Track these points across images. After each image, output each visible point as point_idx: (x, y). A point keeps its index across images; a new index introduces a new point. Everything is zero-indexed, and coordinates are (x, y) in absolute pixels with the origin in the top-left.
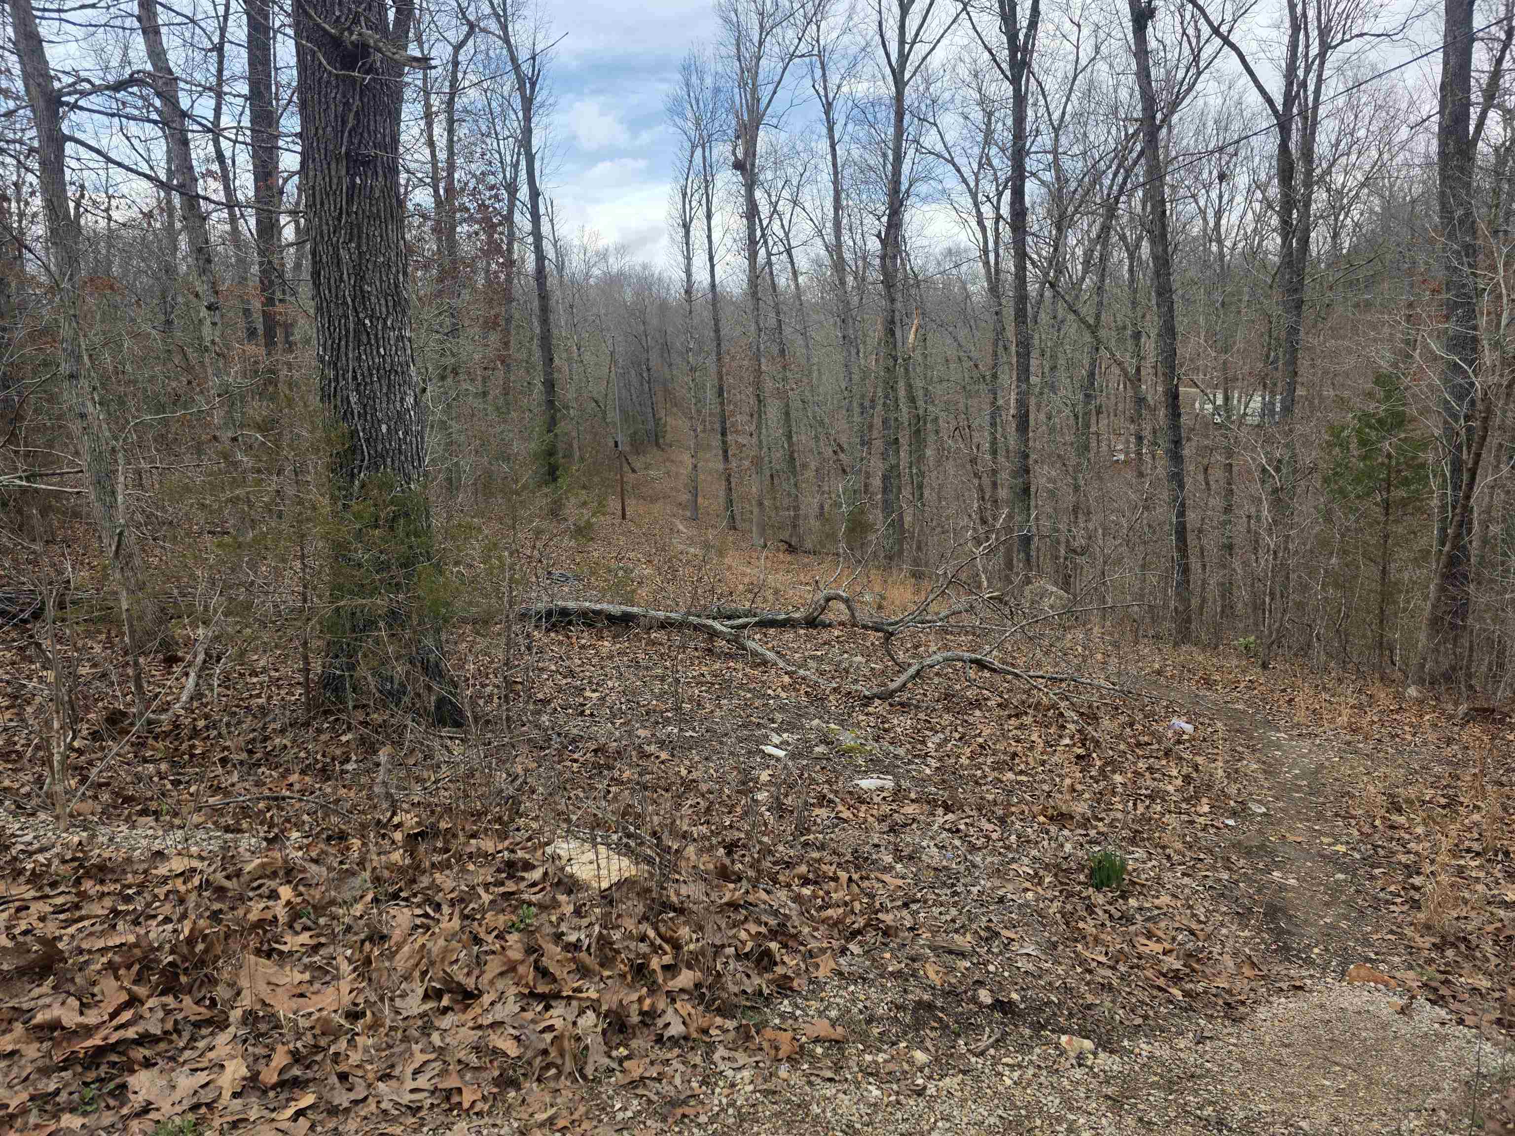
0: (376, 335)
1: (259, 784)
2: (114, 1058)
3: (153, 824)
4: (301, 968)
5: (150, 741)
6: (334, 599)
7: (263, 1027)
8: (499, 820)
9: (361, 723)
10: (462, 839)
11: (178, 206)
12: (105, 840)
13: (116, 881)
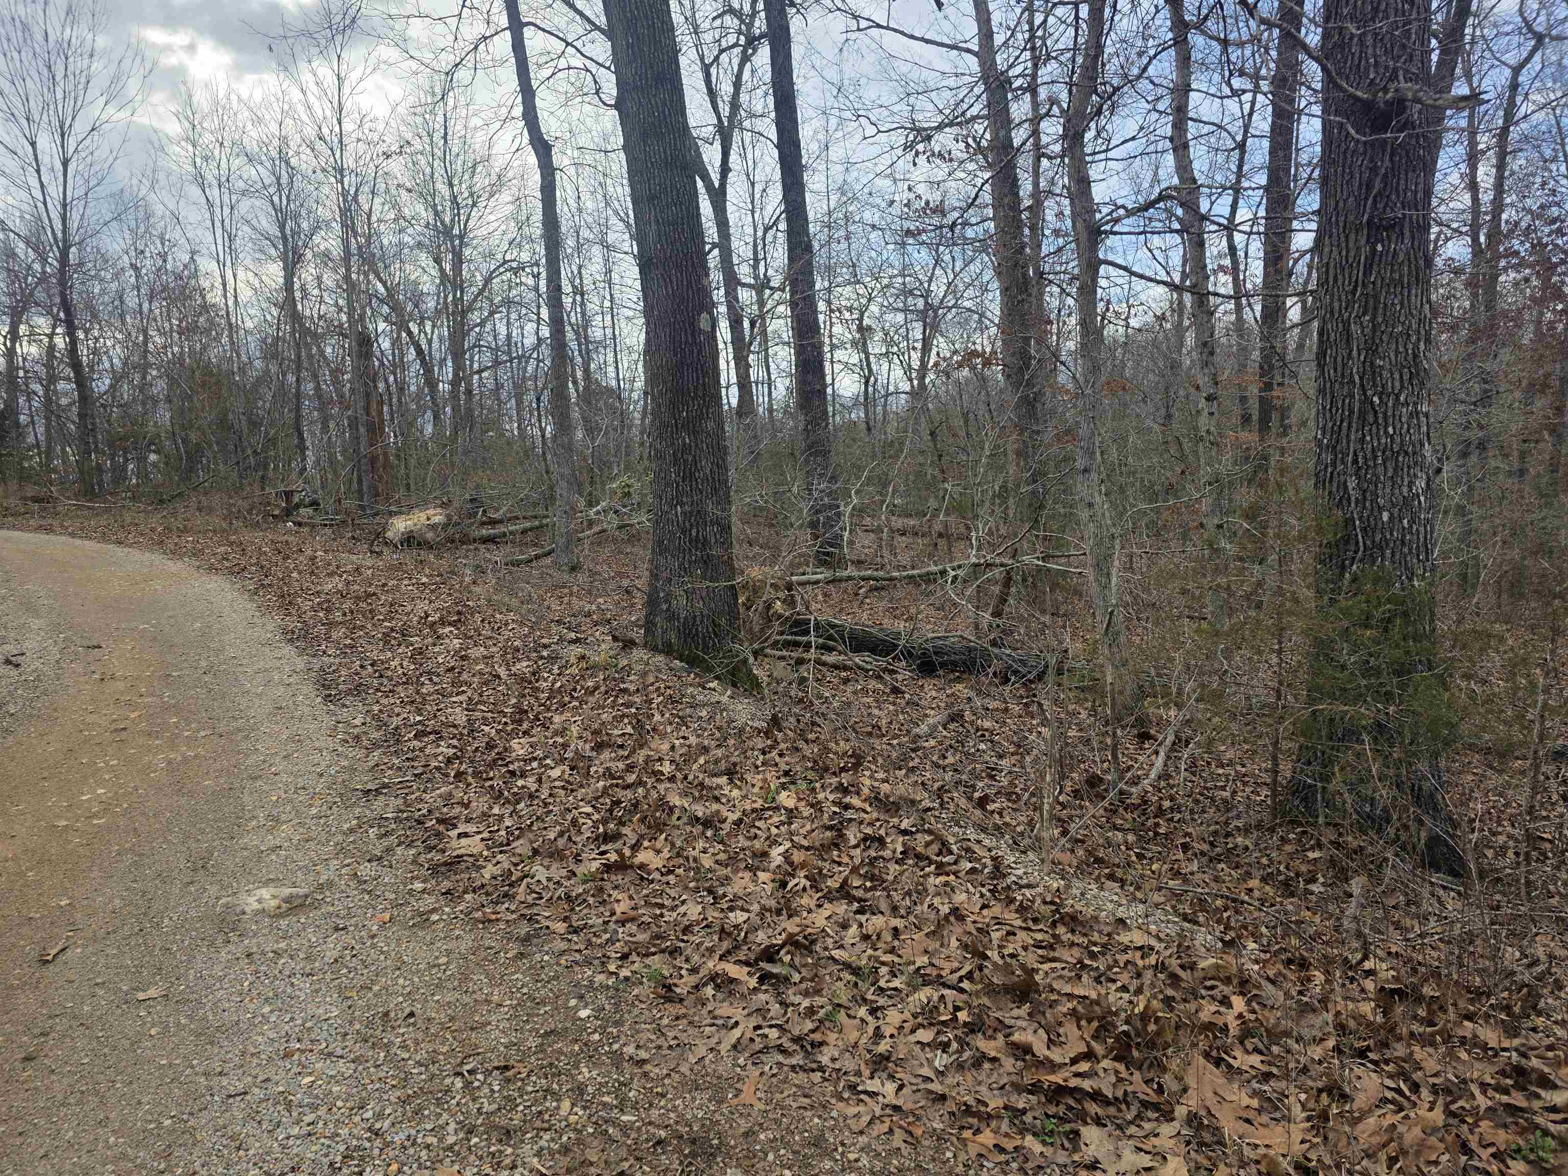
0: (1385, 413)
1: (1216, 879)
2: (1071, 1102)
3: (1118, 890)
4: (1250, 1091)
5: (1121, 810)
6: (1311, 701)
7: (1207, 1137)
8: (1508, 1009)
9: (1331, 842)
10: (1452, 1015)
11: (1189, 305)
12: (1077, 892)
13: (1085, 935)
